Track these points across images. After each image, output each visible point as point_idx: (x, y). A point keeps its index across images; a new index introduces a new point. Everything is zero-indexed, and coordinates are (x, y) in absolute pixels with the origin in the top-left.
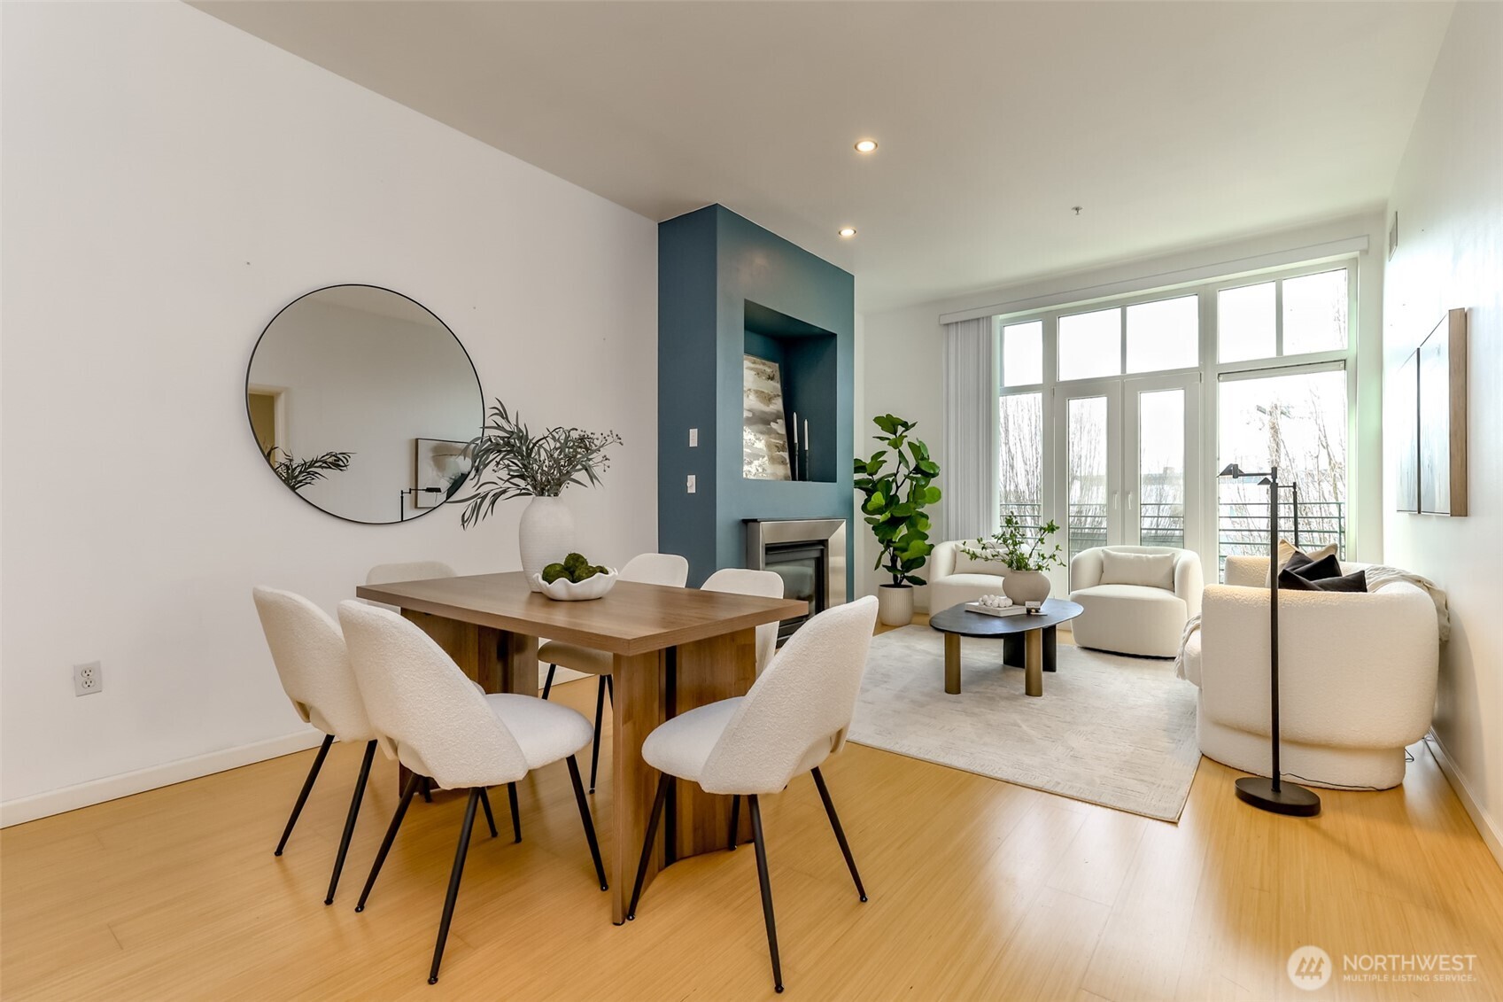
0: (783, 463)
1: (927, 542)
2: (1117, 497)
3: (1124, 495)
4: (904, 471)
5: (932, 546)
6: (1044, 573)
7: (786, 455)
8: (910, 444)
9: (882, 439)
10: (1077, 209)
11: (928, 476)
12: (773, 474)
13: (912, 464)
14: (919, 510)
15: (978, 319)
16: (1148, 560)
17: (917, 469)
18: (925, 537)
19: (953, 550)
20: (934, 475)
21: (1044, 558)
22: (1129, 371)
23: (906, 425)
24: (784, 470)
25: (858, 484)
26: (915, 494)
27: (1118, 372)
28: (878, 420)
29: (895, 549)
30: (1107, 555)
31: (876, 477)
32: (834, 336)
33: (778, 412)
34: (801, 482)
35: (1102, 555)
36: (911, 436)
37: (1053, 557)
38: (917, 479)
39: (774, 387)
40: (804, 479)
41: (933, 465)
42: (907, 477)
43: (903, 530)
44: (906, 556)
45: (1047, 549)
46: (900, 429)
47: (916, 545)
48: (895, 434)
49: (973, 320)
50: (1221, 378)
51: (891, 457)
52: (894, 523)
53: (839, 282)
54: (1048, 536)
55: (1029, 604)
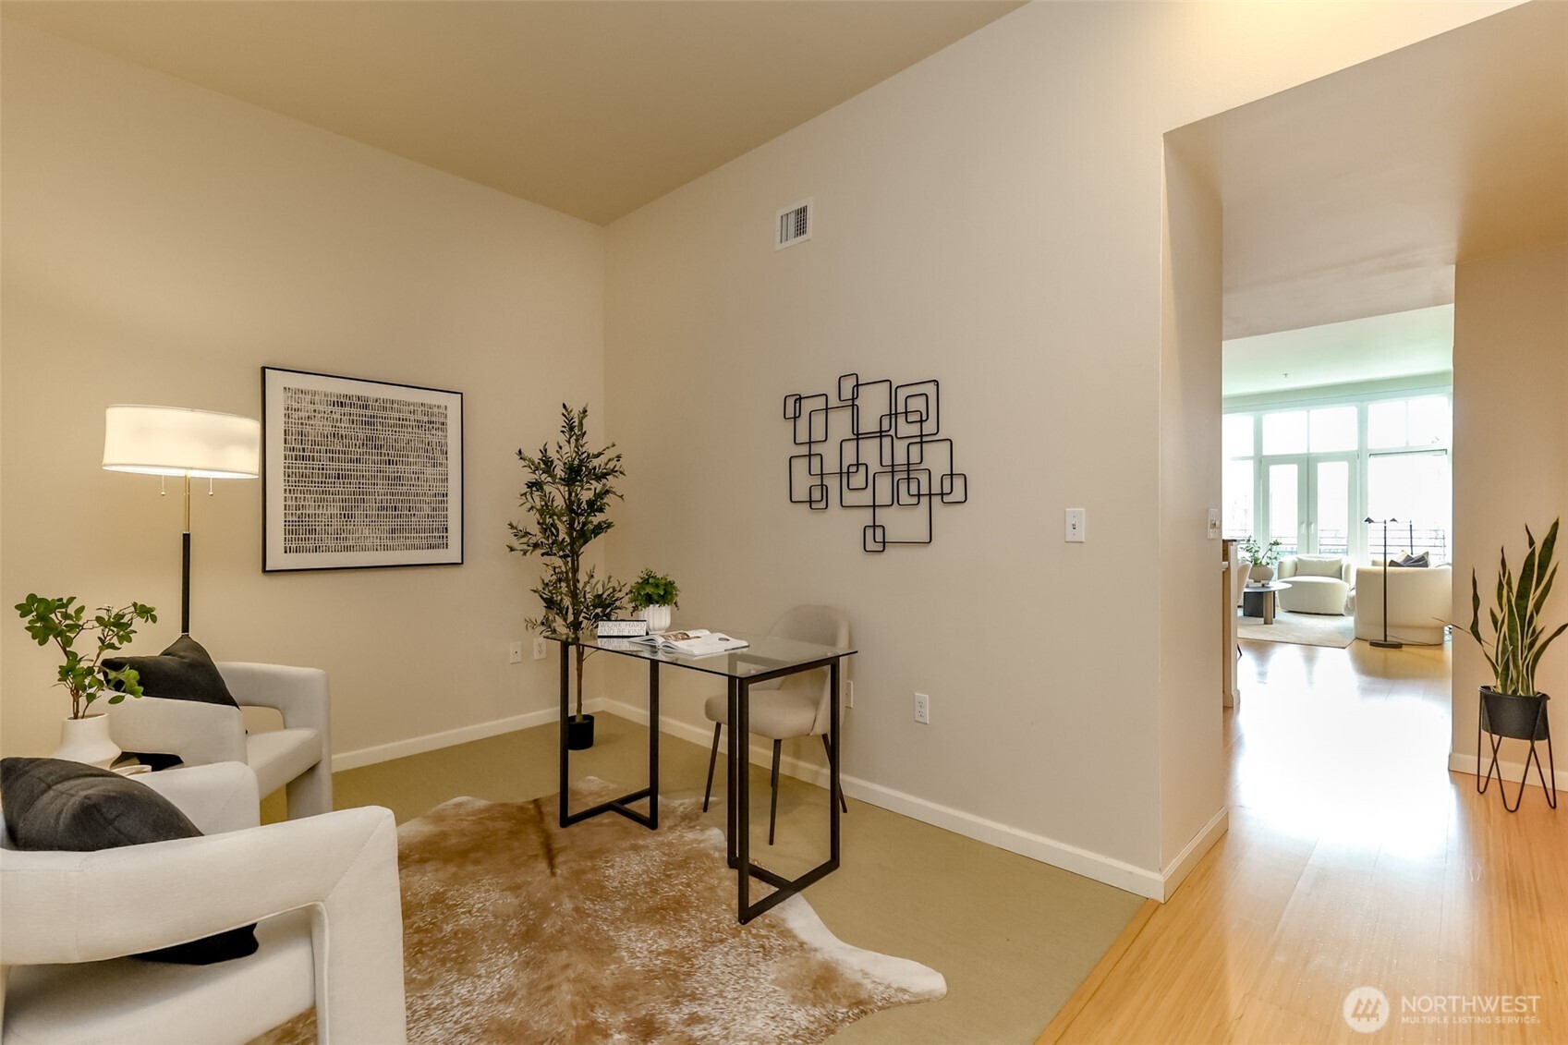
3: (1309, 525)
16: (1325, 562)
22: (1311, 451)
27: (1305, 452)
30: (1300, 560)
35: (1296, 560)
45: (1271, 554)
50: (1370, 456)
54: (1272, 548)
55: (1262, 582)
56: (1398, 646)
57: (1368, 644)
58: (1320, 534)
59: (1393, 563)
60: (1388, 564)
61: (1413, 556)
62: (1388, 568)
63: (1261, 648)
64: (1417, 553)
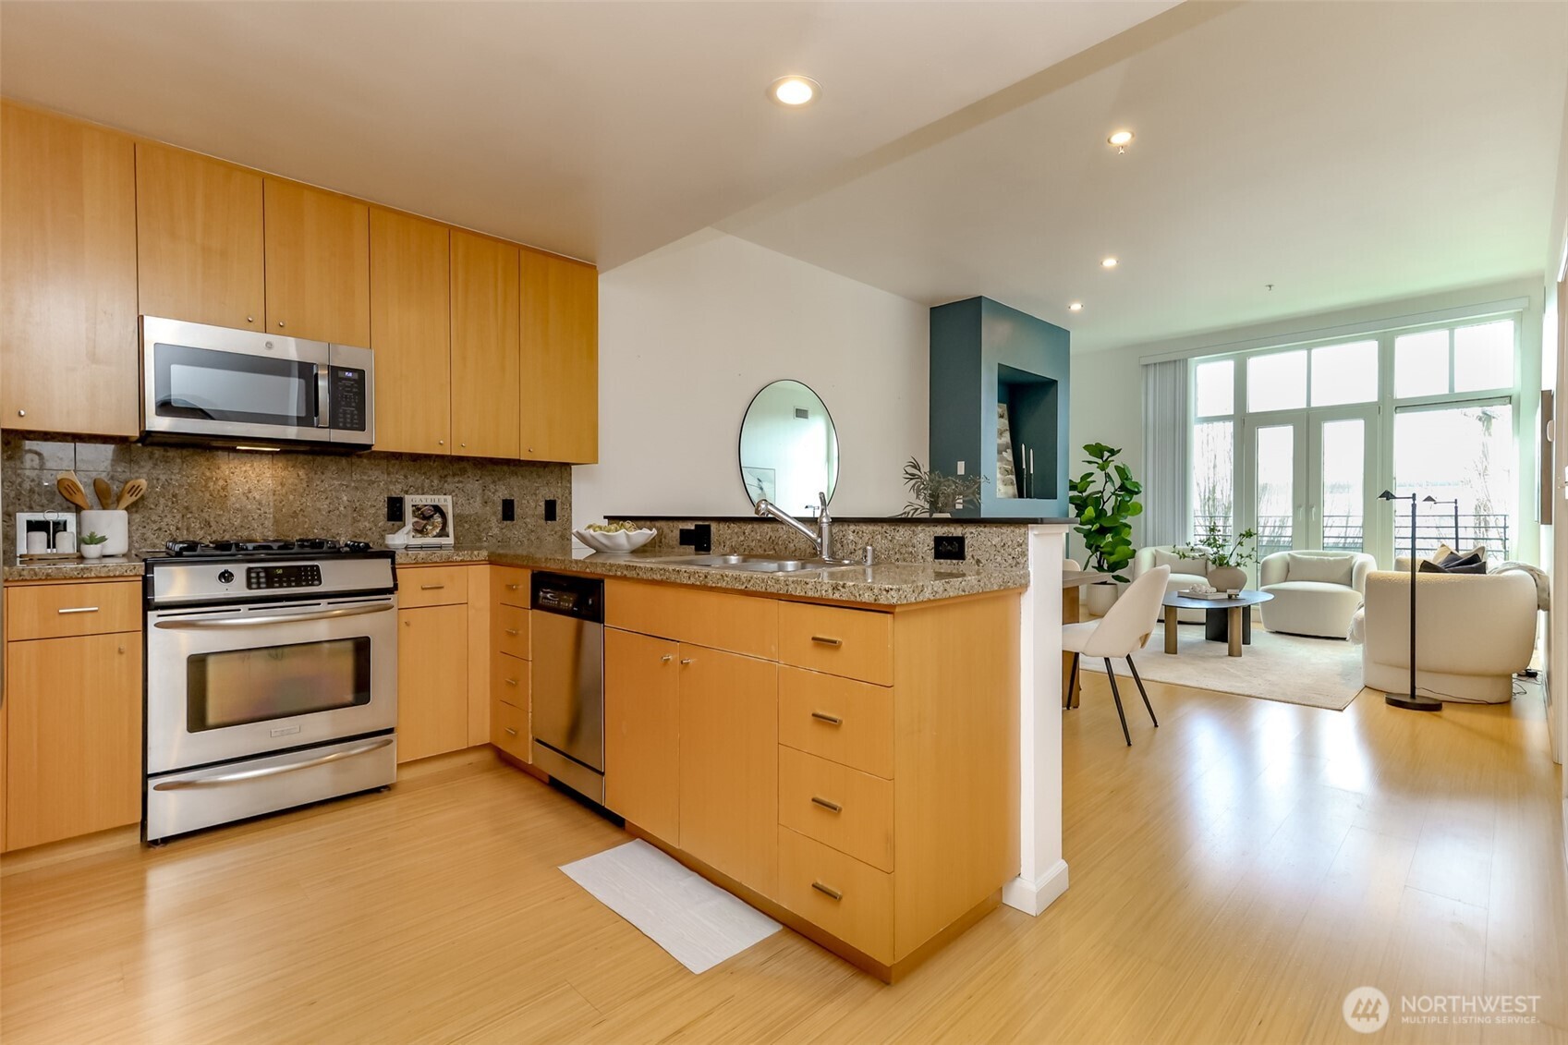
0: (1012, 483)
1: (1131, 547)
2: (1302, 510)
3: (1308, 509)
4: (1110, 488)
5: (1135, 551)
6: (1242, 568)
7: (1013, 477)
8: (1117, 468)
9: (1090, 462)
10: (1270, 286)
11: (1132, 493)
12: (1006, 493)
13: (1118, 482)
14: (1124, 521)
15: (1175, 361)
16: (1329, 561)
17: (1122, 487)
18: (1129, 543)
19: (1153, 554)
20: (1137, 493)
21: (1242, 557)
22: (1313, 405)
23: (1113, 452)
24: (1013, 490)
25: (1072, 500)
26: (1120, 508)
27: (1304, 406)
28: (1086, 447)
29: (1102, 554)
30: (1293, 558)
31: (1084, 494)
32: (1056, 381)
33: (1007, 443)
34: (1028, 499)
35: (1288, 558)
36: (1117, 460)
37: (1249, 556)
38: (1120, 495)
39: (1004, 423)
40: (1031, 498)
41: (1136, 485)
42: (1113, 494)
43: (1109, 538)
44: (1113, 558)
45: (1245, 550)
46: (1106, 454)
47: (1121, 549)
48: (1102, 458)
49: (1170, 362)
50: (1398, 411)
51: (1099, 476)
52: (1103, 531)
53: (1057, 337)
54: (1245, 540)
55: (1229, 591)
56: (1434, 707)
57: (1383, 699)
58: (1327, 521)
59: (1427, 567)
60: (1418, 568)
61: (1461, 553)
62: (1418, 574)
63: (1231, 706)
64: (1467, 548)
